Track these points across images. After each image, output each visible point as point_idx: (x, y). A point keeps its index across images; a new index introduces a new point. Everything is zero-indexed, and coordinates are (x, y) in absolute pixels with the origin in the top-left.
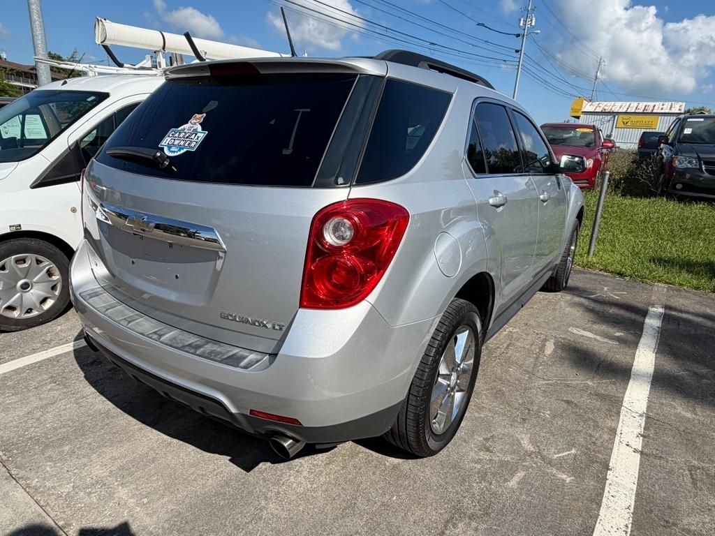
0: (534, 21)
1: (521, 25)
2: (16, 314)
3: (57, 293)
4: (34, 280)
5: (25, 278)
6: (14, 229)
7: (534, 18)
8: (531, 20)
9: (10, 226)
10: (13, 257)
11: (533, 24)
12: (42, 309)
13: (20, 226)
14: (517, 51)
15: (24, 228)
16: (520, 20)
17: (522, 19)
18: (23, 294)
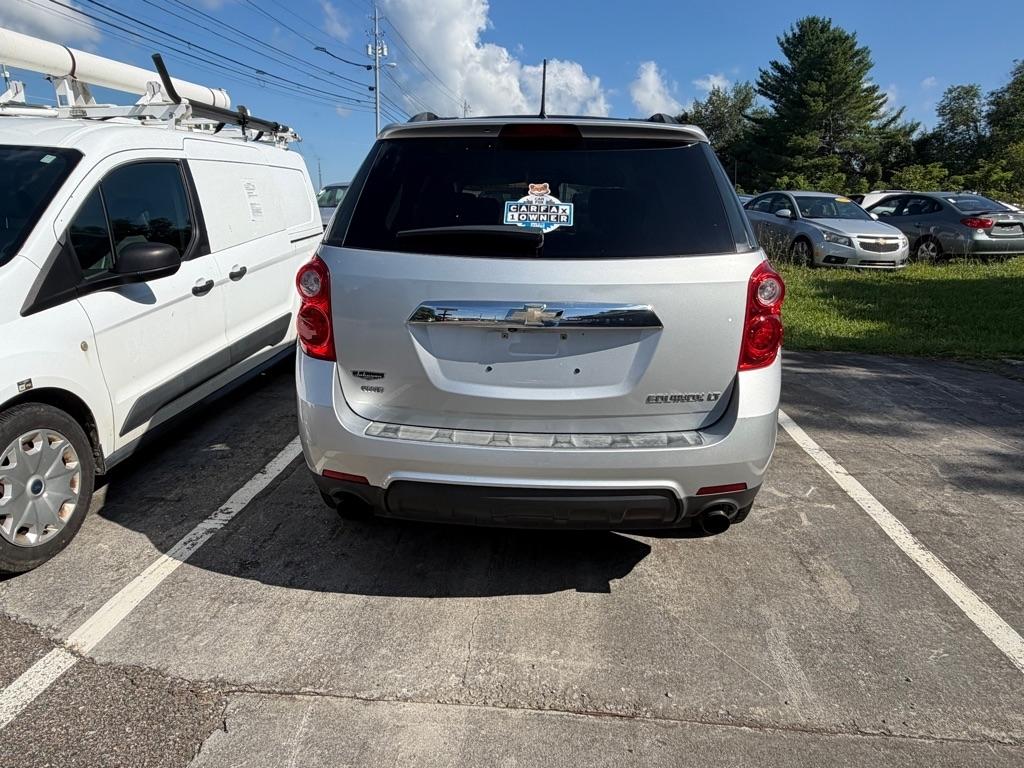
0: (385, 49)
1: (370, 53)
2: (32, 538)
3: (76, 490)
4: (47, 474)
5: (34, 474)
6: (23, 388)
7: (385, 46)
8: (382, 49)
9: (19, 384)
10: (20, 439)
11: (386, 53)
12: (62, 522)
13: (30, 381)
14: (371, 89)
15: (36, 386)
16: (367, 47)
17: (370, 46)
18: (36, 501)
